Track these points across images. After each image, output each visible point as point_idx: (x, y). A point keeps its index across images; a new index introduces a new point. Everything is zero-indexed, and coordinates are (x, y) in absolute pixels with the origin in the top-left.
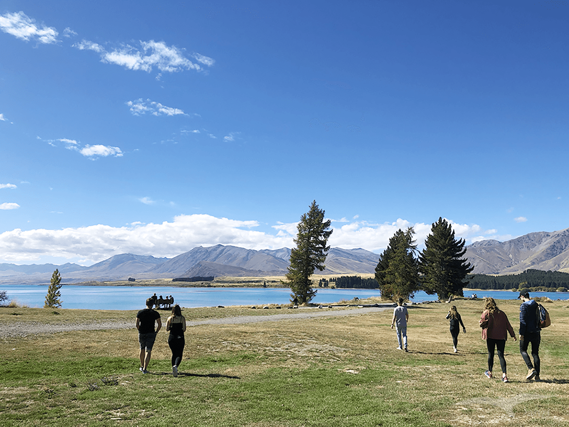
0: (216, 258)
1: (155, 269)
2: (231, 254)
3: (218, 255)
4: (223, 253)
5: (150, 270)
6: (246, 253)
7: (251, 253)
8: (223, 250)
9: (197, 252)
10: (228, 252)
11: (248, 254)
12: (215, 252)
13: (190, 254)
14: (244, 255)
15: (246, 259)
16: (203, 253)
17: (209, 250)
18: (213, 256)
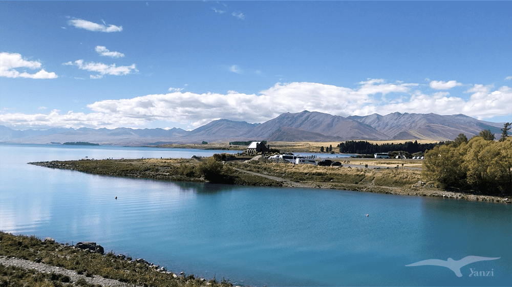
0: (301, 125)
1: (246, 134)
2: (315, 120)
3: (303, 122)
4: (309, 119)
5: (241, 135)
6: (331, 120)
7: (336, 119)
8: (308, 117)
9: (284, 118)
10: (313, 119)
11: (333, 120)
12: (301, 118)
13: (278, 121)
14: (329, 121)
15: (330, 126)
16: (289, 119)
17: (295, 116)
18: (299, 122)
